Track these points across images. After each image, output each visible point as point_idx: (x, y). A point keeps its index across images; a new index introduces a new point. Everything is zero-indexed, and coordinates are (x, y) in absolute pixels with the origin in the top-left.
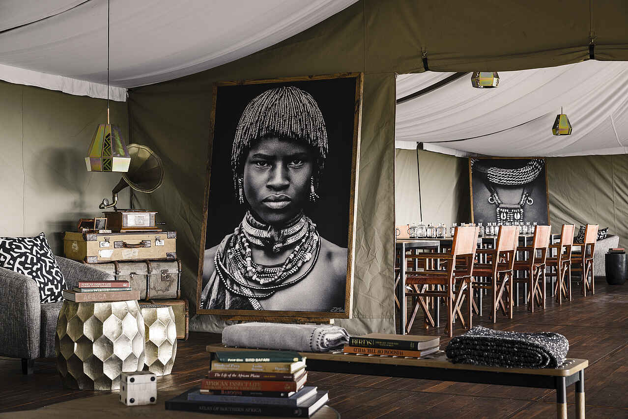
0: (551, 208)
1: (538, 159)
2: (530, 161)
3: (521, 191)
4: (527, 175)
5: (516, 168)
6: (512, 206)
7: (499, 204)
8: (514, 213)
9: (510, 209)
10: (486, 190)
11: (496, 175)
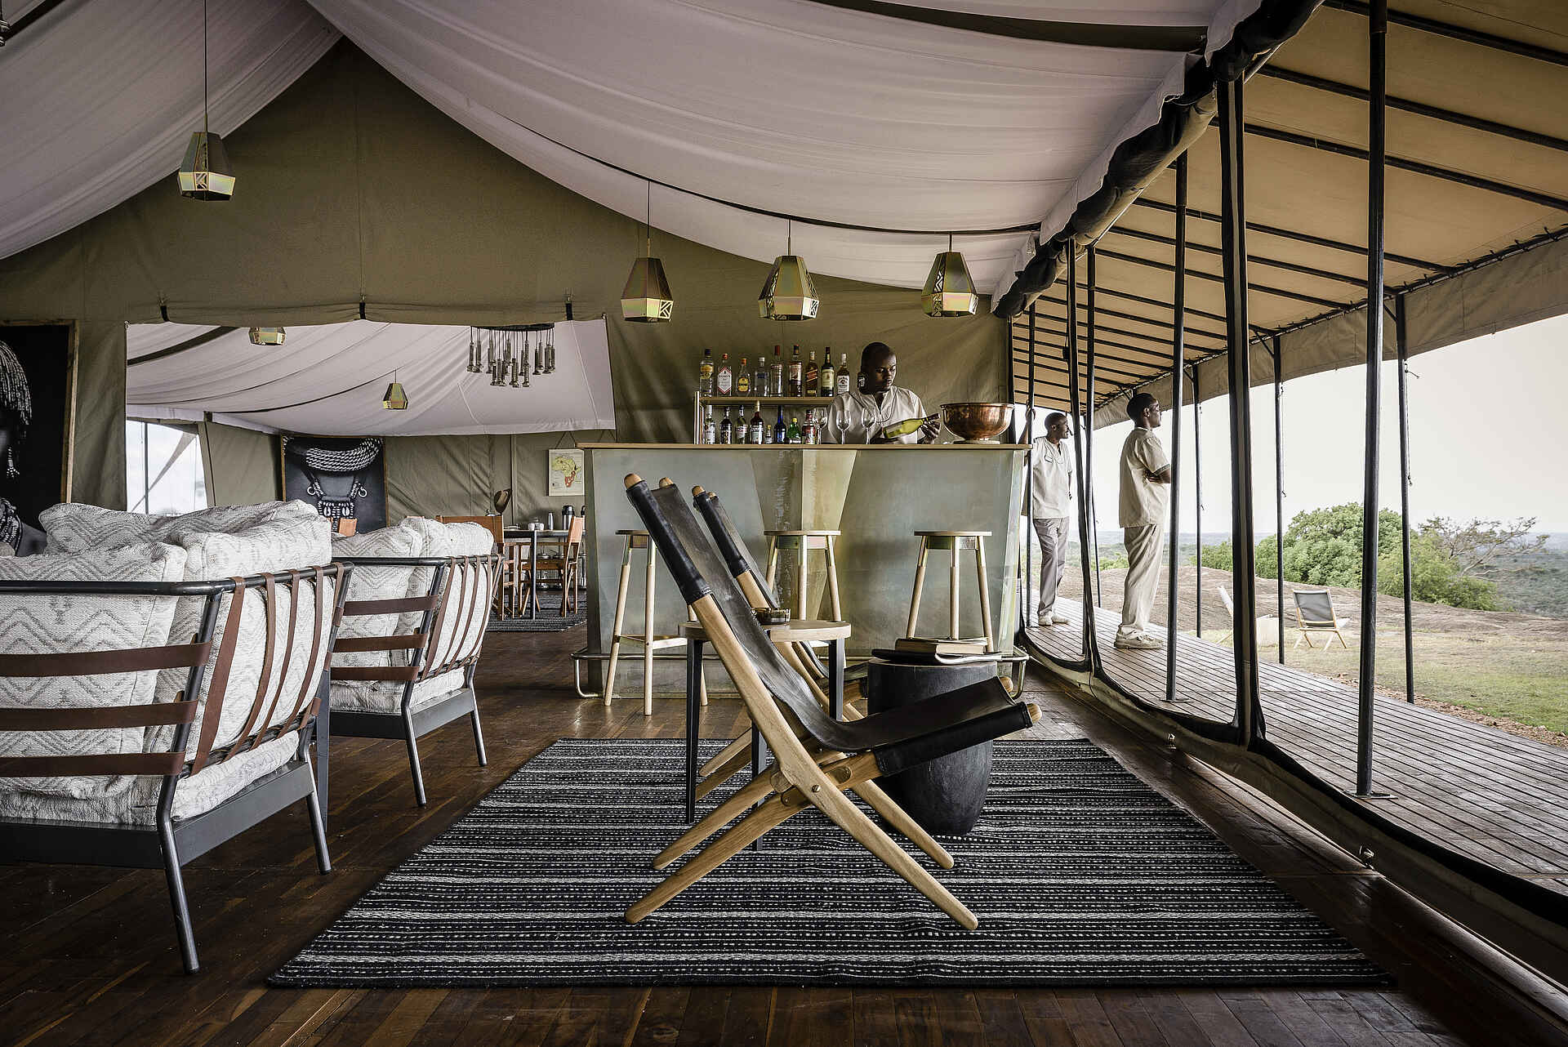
0: (390, 500)
1: (374, 439)
2: (363, 441)
3: (351, 479)
4: (359, 459)
5: (345, 450)
6: (339, 499)
7: (321, 496)
8: (341, 508)
9: (336, 503)
10: (304, 477)
11: (317, 458)
